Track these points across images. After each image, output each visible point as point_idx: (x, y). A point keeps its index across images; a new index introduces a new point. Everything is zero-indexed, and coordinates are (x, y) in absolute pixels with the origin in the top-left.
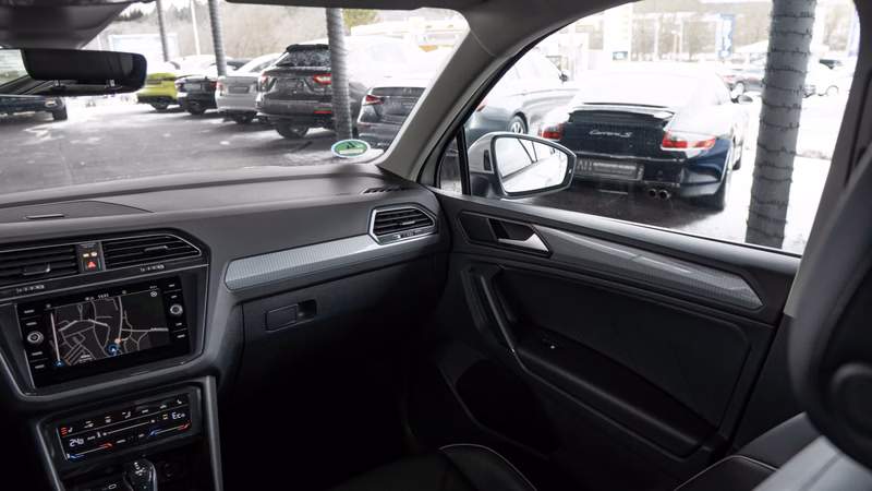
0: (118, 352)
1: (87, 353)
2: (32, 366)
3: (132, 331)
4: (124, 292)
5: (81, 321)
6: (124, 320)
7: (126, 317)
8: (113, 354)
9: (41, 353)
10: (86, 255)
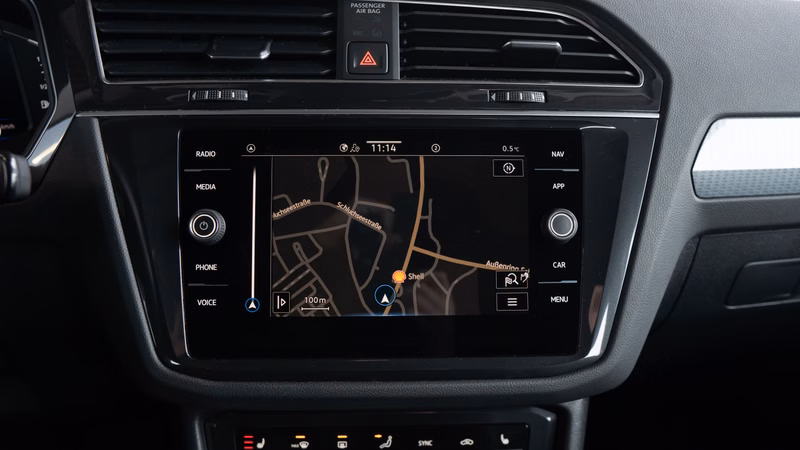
0: (395, 308)
1: (321, 294)
2: (192, 295)
3: (438, 256)
4: (436, 148)
5: (321, 202)
6: (423, 223)
7: (429, 217)
8: (382, 309)
9: (213, 267)
10: (357, 33)
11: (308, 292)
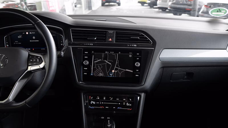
1: (102, 73)
3: (119, 68)
5: (102, 60)
6: (117, 63)
7: (118, 63)
8: (111, 76)
9: (87, 69)
10: (109, 36)
11: (100, 73)
